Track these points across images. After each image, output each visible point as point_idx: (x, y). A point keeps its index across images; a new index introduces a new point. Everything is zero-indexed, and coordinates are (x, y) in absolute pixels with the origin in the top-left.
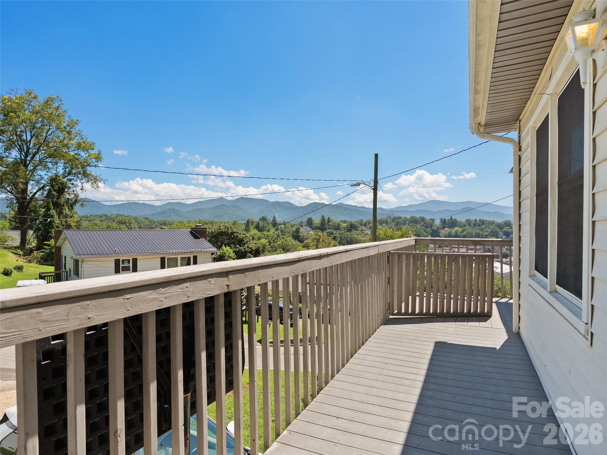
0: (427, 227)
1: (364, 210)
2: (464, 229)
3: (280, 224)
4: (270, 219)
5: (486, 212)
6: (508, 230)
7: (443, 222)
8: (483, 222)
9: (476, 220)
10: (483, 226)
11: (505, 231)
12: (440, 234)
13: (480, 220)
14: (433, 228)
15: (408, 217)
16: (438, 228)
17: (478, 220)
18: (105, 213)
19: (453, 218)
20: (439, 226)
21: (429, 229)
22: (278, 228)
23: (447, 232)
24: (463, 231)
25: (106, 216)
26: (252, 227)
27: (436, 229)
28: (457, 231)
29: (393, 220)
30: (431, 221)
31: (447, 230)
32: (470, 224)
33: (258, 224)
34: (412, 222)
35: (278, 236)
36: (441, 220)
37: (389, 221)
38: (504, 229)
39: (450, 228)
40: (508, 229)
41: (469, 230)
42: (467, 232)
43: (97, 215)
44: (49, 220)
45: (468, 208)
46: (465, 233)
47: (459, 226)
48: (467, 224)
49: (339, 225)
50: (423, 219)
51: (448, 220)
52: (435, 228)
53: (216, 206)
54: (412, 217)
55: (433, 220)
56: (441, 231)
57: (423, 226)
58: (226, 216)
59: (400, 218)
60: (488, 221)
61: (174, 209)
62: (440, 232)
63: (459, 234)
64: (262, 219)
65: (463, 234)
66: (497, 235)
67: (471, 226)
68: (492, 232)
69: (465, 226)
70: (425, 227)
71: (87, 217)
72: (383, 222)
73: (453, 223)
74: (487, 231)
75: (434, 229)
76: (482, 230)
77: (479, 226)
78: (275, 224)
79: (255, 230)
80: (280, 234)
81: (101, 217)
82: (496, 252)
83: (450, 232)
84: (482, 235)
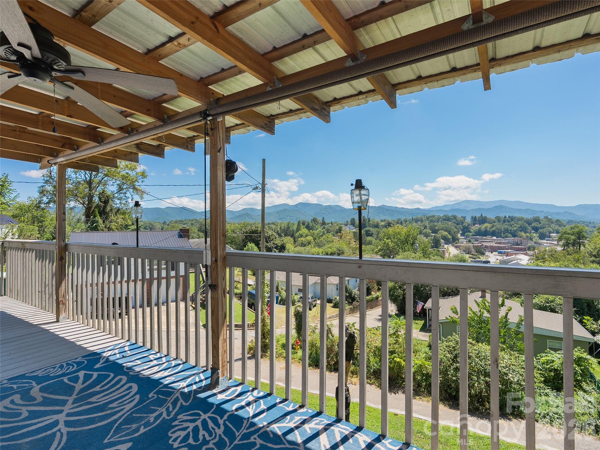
0: (458, 224)
1: (403, 210)
2: (493, 225)
3: (328, 224)
4: (320, 219)
5: (518, 209)
6: (537, 226)
7: (474, 219)
8: (512, 219)
9: (505, 217)
10: (512, 223)
11: (534, 226)
12: (471, 230)
13: (509, 217)
14: (464, 224)
15: (442, 215)
16: (469, 225)
17: (507, 217)
18: (195, 218)
19: (483, 215)
20: (470, 222)
21: (460, 226)
22: (324, 227)
23: (477, 228)
24: (493, 227)
25: (196, 220)
26: (302, 227)
27: (467, 225)
28: (486, 227)
29: (428, 219)
30: (462, 219)
31: (477, 226)
32: (499, 221)
33: (308, 224)
34: (445, 220)
35: (324, 233)
36: (472, 217)
37: (424, 219)
38: (533, 225)
39: (480, 225)
40: (537, 224)
41: (498, 226)
42: (495, 227)
43: (190, 220)
44: (94, 225)
45: (500, 206)
46: (494, 228)
47: (489, 223)
48: (496, 220)
49: (378, 224)
50: (455, 217)
51: (479, 217)
52: (465, 224)
53: (280, 210)
54: (444, 216)
55: (464, 218)
56: (472, 227)
57: (455, 223)
58: (288, 218)
59: (434, 216)
60: (517, 217)
61: (247, 213)
62: (470, 228)
63: (488, 229)
64: (313, 220)
65: (492, 229)
66: (526, 230)
67: (500, 222)
68: (521, 227)
69: (494, 222)
70: (456, 224)
71: (183, 221)
72: (419, 221)
73: (483, 220)
74: (516, 226)
75: (465, 226)
76: (511, 226)
77: (509, 222)
78: (324, 223)
79: (305, 229)
80: (325, 232)
81: (192, 221)
82: (524, 246)
83: (480, 228)
84: (511, 230)
